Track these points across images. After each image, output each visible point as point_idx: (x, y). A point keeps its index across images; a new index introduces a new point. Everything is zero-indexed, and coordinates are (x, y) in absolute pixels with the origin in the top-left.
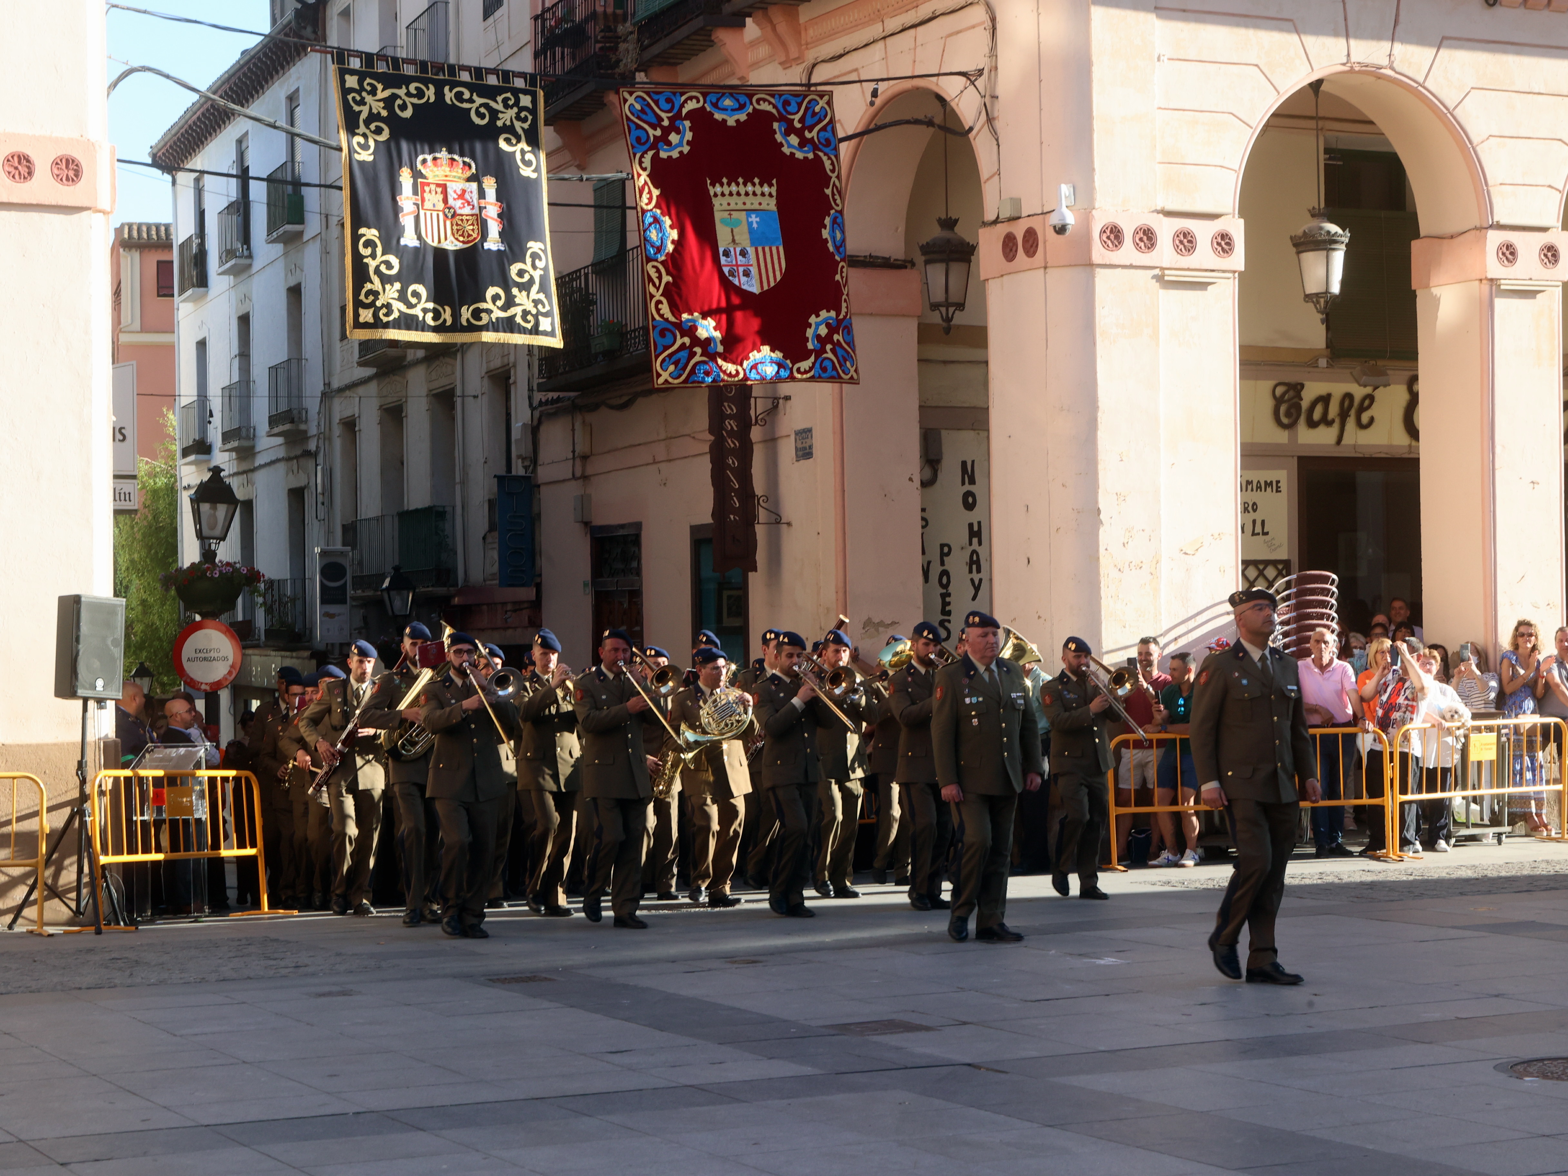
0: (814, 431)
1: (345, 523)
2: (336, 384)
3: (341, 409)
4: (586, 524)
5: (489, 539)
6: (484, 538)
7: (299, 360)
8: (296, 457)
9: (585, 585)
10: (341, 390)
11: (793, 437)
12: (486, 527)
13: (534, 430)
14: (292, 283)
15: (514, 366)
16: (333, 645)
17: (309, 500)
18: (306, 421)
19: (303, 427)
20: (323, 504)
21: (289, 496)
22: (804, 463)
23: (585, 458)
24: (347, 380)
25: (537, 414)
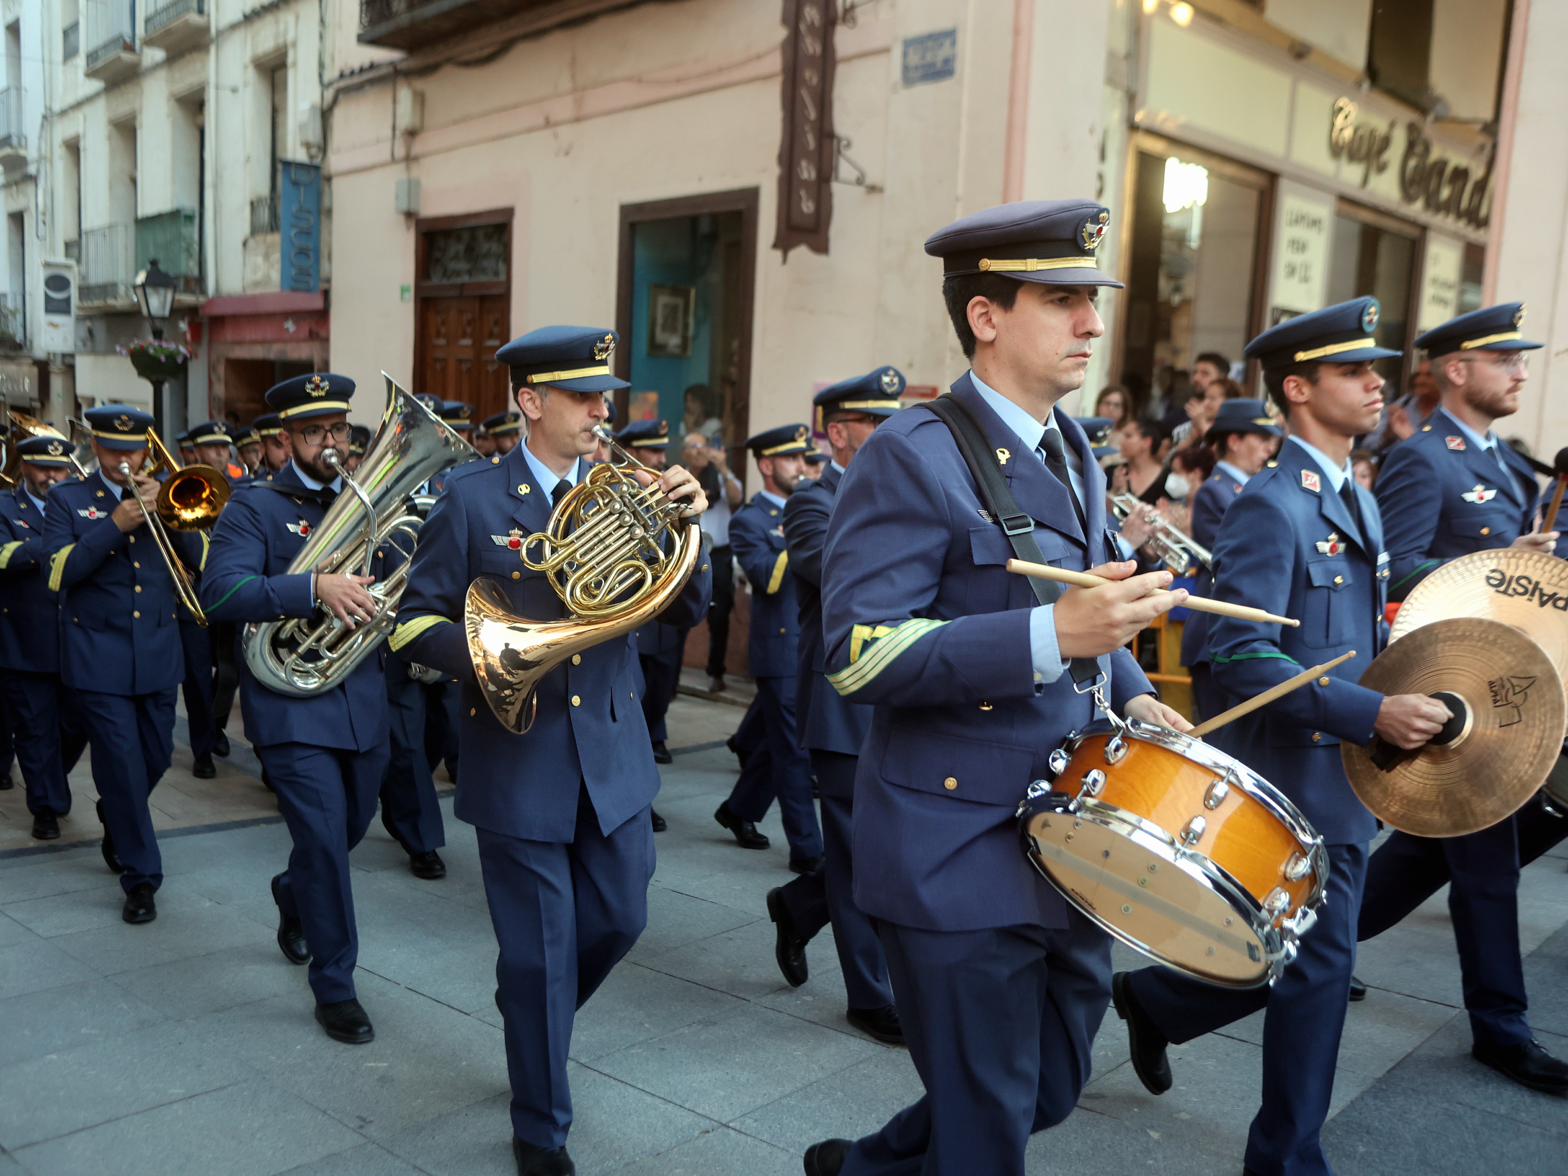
0: (960, 37)
1: (68, 241)
2: (57, 107)
3: (63, 130)
4: (409, 215)
5: (251, 243)
6: (245, 244)
7: (19, 88)
8: (16, 183)
9: (403, 290)
10: (63, 113)
11: (897, 52)
12: (246, 229)
13: (326, 114)
14: (10, 18)
15: (294, 44)
16: (54, 354)
17: (29, 222)
18: (26, 147)
19: (22, 152)
20: (44, 223)
21: (8, 219)
22: (926, 91)
23: (412, 134)
24: (71, 99)
25: (329, 94)
